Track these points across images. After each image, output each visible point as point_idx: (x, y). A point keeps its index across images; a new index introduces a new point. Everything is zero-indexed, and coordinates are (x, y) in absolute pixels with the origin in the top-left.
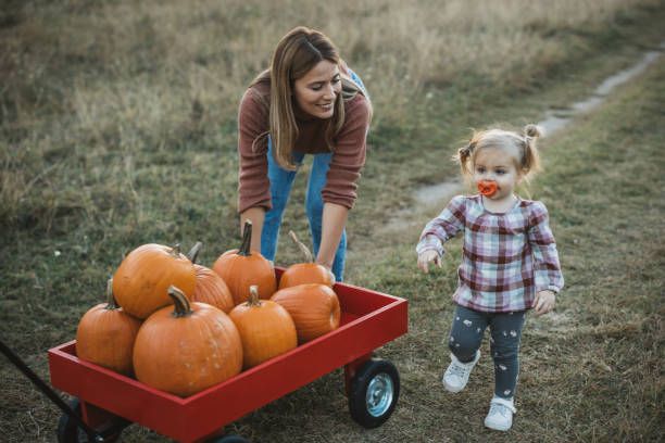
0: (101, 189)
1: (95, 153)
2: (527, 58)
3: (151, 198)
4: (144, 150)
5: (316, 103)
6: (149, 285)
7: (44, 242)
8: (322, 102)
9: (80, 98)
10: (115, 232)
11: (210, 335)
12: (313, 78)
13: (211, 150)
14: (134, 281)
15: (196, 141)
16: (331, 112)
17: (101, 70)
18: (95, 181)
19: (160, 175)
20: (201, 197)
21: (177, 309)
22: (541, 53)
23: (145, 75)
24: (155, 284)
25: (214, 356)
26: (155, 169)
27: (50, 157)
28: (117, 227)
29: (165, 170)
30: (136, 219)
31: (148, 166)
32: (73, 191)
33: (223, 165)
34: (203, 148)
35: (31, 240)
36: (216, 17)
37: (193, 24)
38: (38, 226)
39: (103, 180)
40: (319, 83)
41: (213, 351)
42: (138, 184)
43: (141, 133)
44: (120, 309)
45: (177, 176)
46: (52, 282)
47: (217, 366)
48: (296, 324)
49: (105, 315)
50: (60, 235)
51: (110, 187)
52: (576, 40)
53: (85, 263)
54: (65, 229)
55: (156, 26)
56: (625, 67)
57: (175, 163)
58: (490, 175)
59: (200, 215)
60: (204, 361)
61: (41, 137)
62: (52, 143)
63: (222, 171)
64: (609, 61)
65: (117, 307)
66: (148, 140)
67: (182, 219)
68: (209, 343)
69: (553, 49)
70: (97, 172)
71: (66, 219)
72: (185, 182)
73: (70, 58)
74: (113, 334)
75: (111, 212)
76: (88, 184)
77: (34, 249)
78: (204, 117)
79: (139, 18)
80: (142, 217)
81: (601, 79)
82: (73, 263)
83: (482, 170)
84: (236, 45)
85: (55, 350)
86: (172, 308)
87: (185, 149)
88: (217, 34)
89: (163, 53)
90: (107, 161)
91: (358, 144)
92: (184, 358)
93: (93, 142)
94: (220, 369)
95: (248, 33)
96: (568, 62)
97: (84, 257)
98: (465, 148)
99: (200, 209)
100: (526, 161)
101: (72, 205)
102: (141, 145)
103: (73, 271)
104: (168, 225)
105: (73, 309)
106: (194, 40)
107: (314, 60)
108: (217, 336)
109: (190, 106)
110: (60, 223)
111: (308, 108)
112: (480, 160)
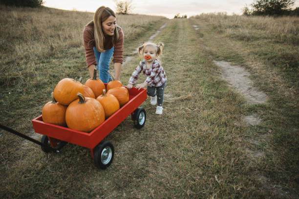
0: (24, 71)
1: (22, 61)
2: (133, 32)
3: (41, 73)
4: (37, 60)
5: (109, 30)
6: (68, 93)
7: (7, 89)
8: (111, 30)
9: (17, 47)
10: (30, 84)
11: (94, 108)
12: (108, 21)
13: (57, 58)
14: (62, 92)
15: (52, 57)
16: (113, 34)
17: (23, 40)
18: (23, 69)
19: (43, 66)
20: (56, 71)
21: (80, 100)
22: (135, 31)
23: (36, 41)
24: (70, 92)
25: (97, 116)
26: (41, 65)
27: (8, 63)
28: (31, 82)
29: (45, 64)
30: (37, 79)
31: (39, 64)
32: (16, 73)
33: (61, 62)
34: (55, 58)
35: (2, 89)
36: (54, 26)
37: (48, 28)
38: (5, 84)
39: (26, 69)
40: (110, 23)
41: (96, 114)
42: (36, 69)
43: (36, 55)
44: (58, 103)
45: (48, 66)
46: (10, 102)
47: (98, 119)
48: (118, 100)
49: (52, 105)
50: (13, 86)
51: (28, 71)
52: (142, 29)
53: (21, 95)
54: (14, 85)
55: (38, 29)
56: (154, 34)
57: (47, 62)
58: (149, 54)
59: (57, 76)
60: (94, 118)
61: (5, 58)
62: (9, 60)
63: (61, 64)
64: (151, 33)
65: (56, 102)
66: (39, 57)
67: (51, 78)
68: (94, 111)
69: (138, 30)
70: (23, 67)
71: (14, 81)
72: (51, 67)
73: (14, 38)
74: (56, 112)
75: (28, 78)
76: (20, 70)
77: (3, 92)
78: (54, 50)
79: (33, 27)
80: (39, 79)
81: (150, 36)
82: (17, 95)
83: (146, 53)
84: (60, 33)
85: (34, 120)
86: (78, 100)
87: (50, 59)
88: (55, 30)
89: (41, 35)
90: (26, 63)
91: (121, 44)
92: (86, 118)
93: (22, 59)
94: (100, 120)
95: (63, 29)
96: (141, 33)
97: (21, 92)
98: (140, 47)
99: (56, 74)
100: (158, 52)
101: (16, 77)
102: (37, 58)
103: (17, 98)
104: (47, 80)
105: (18, 111)
106: (49, 31)
107: (108, 16)
108: (97, 109)
109: (50, 47)
110: (13, 83)
111: (106, 32)
112: (146, 49)
